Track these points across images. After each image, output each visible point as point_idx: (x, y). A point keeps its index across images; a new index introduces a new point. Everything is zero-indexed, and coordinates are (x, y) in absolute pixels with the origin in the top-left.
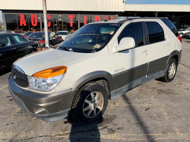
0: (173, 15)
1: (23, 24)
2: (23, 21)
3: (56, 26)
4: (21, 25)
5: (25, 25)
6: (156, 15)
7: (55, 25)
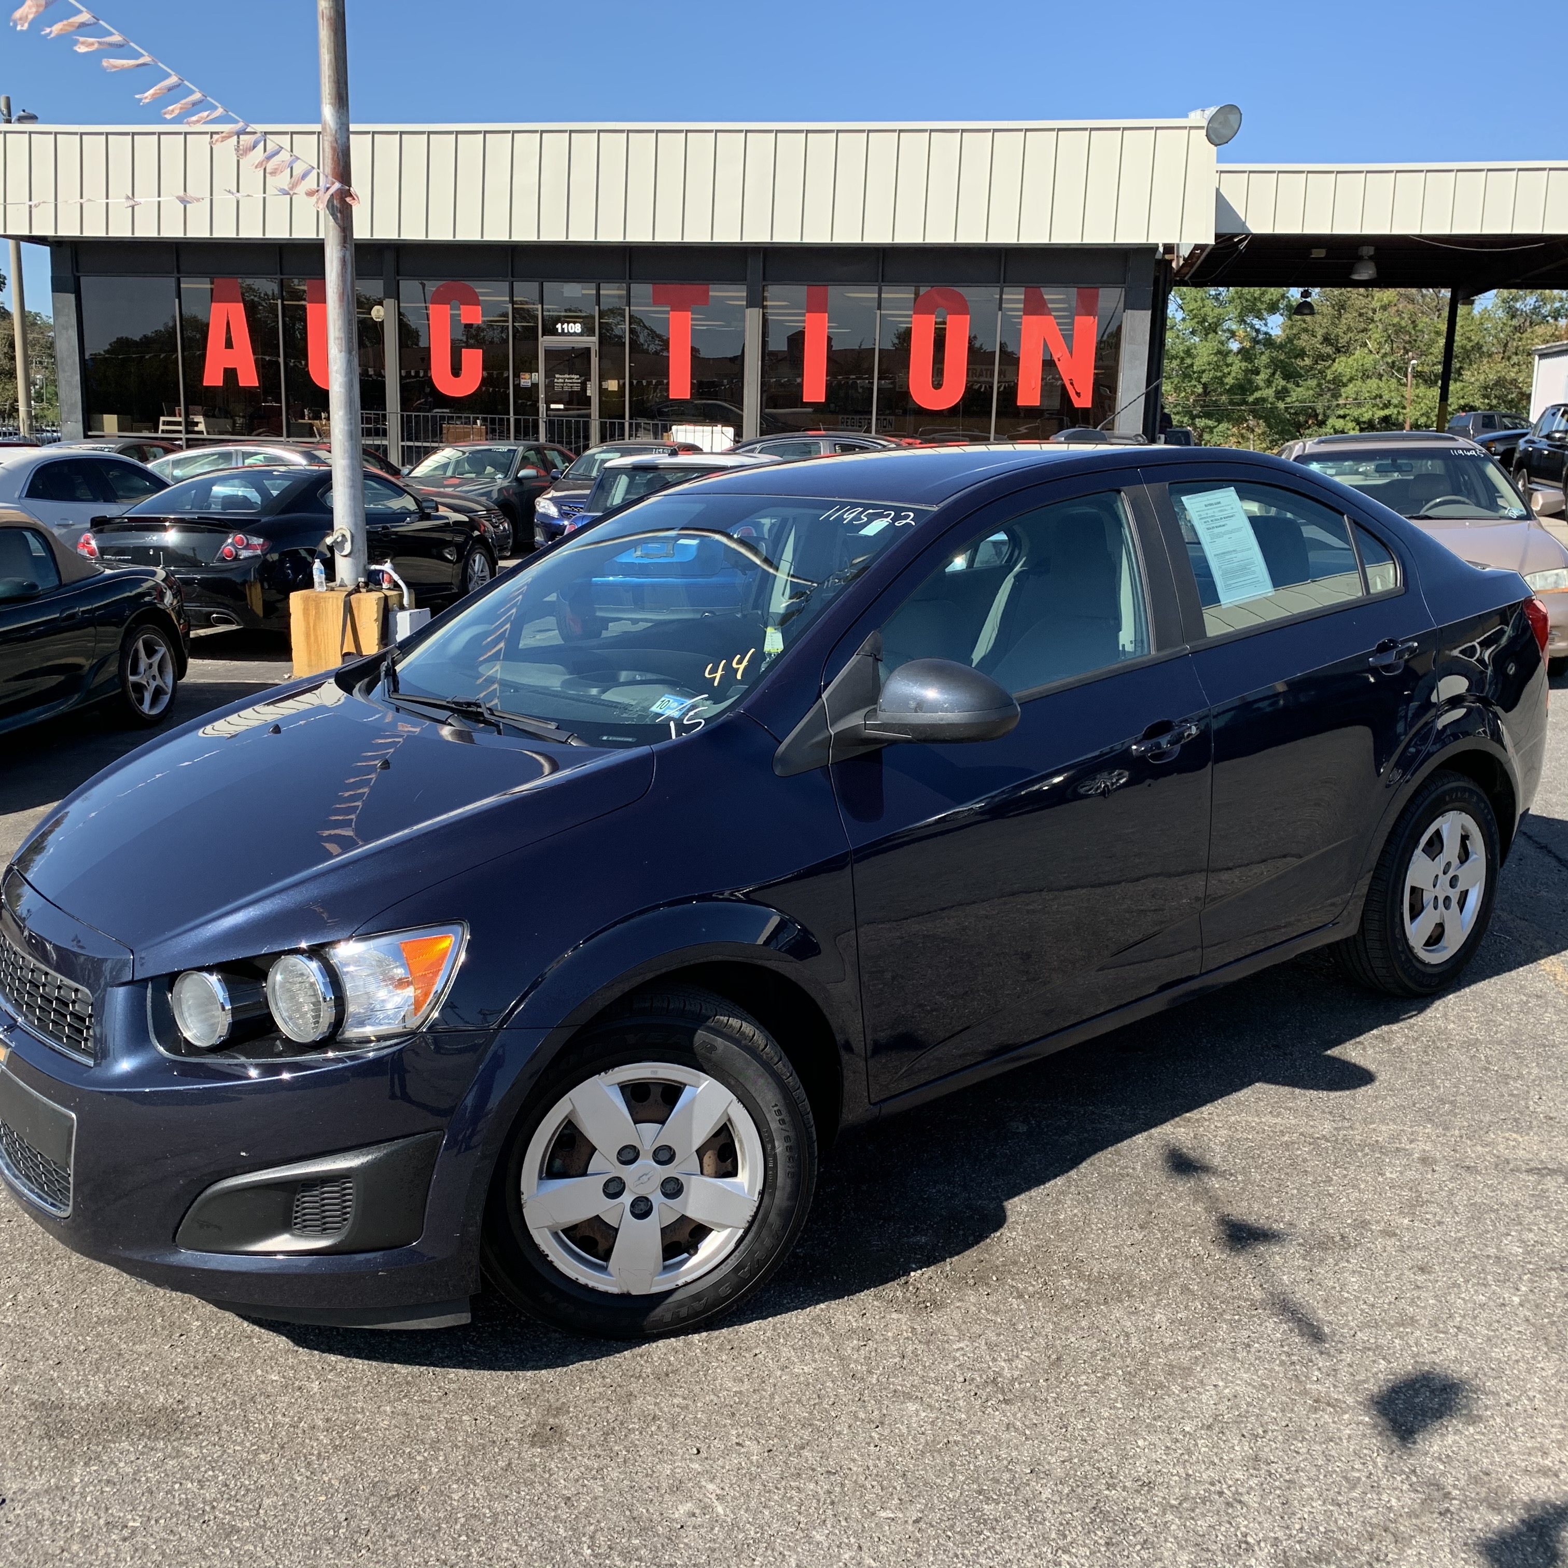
1: (230, 374)
2: (229, 344)
3: (535, 386)
4: (213, 377)
5: (249, 378)
7: (526, 380)
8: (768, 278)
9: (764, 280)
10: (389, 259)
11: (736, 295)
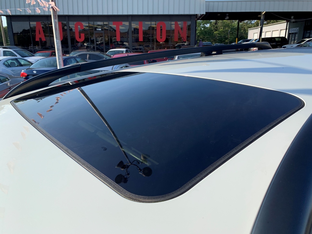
0: (292, 17)
1: (40, 39)
2: (40, 33)
4: (37, 39)
5: (44, 39)
6: (262, 18)
8: (132, 20)
10: (67, 18)
11: (127, 23)
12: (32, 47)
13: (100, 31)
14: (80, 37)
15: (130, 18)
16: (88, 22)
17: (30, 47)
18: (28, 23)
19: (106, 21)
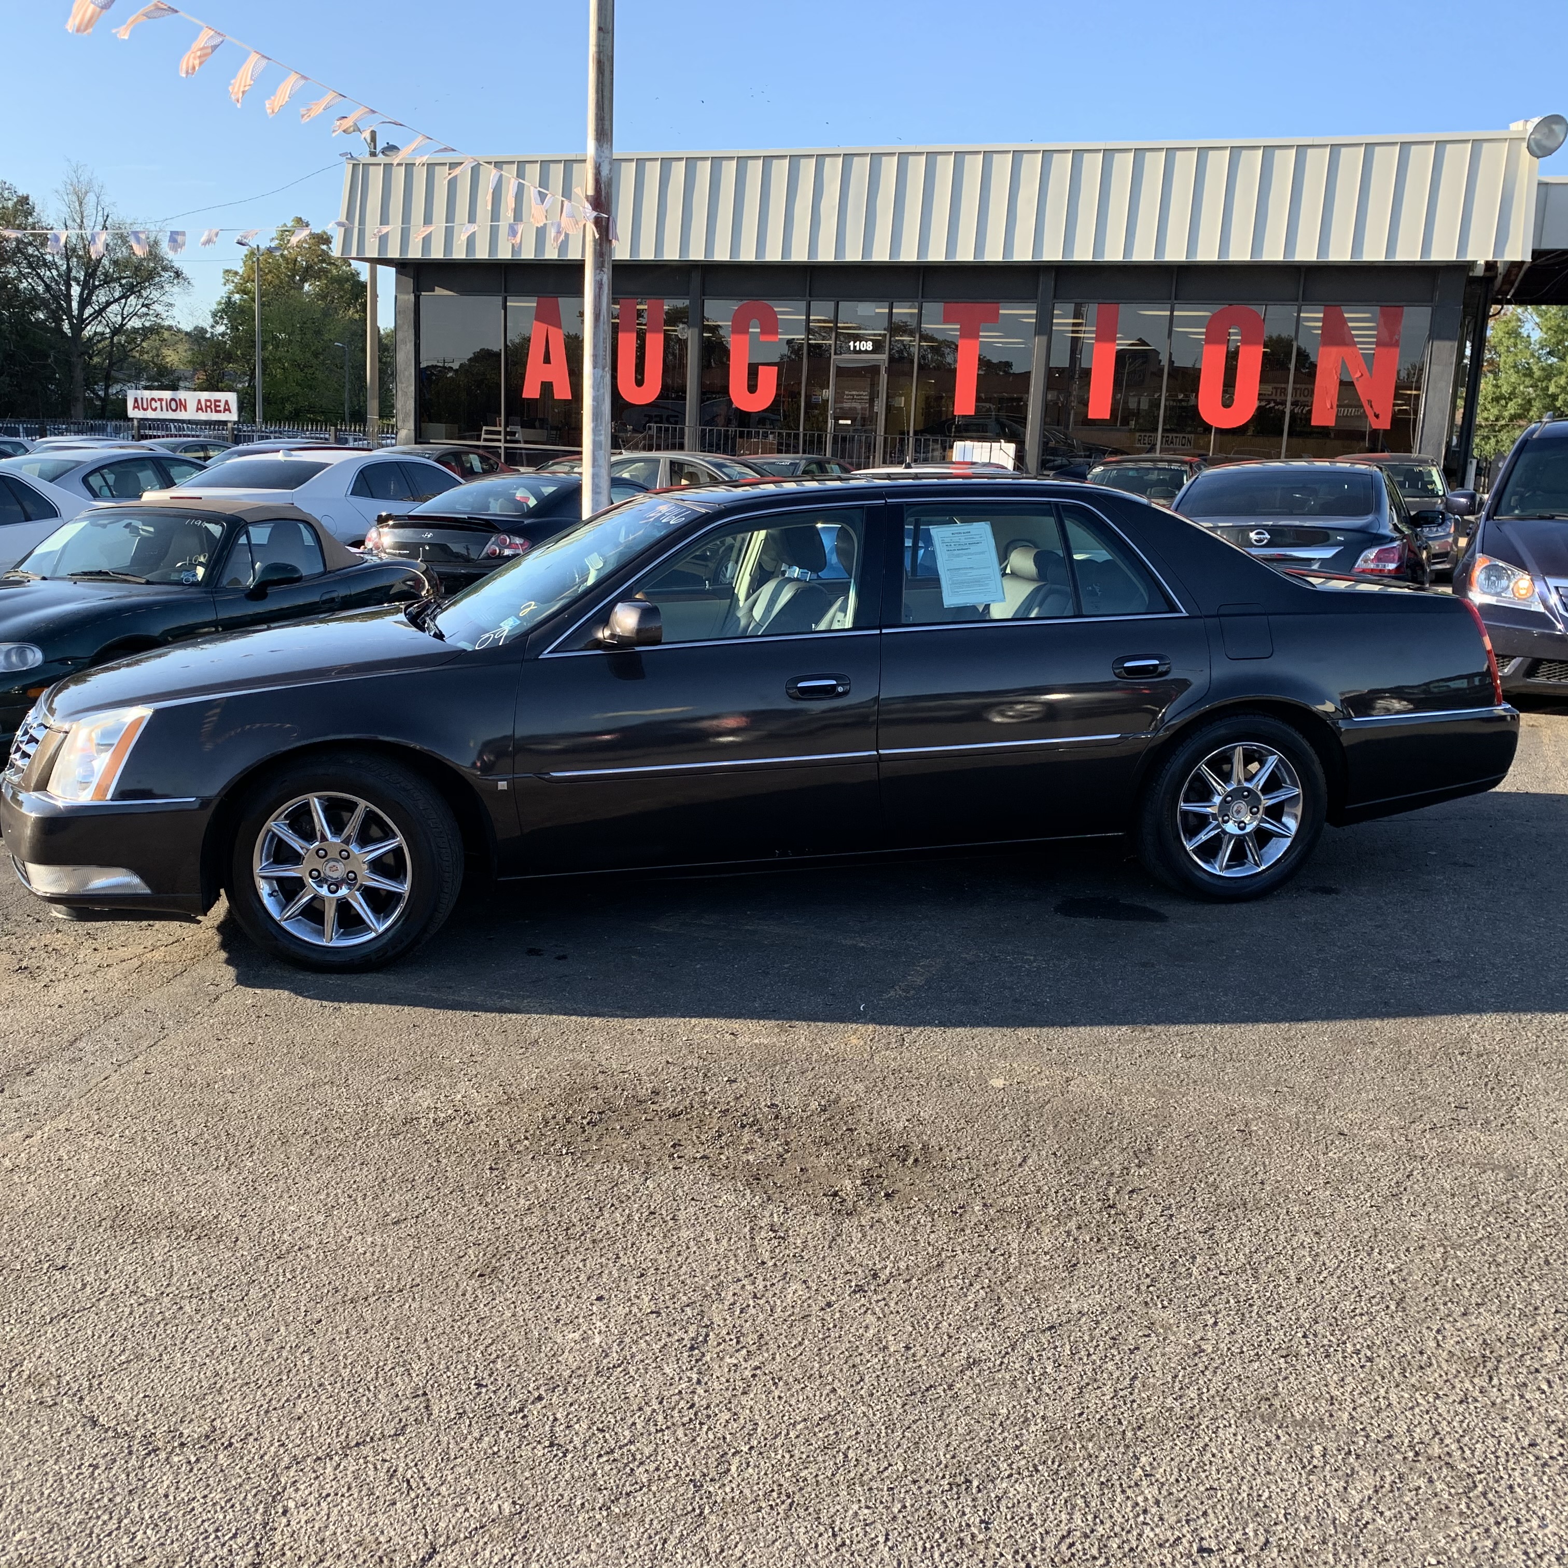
1: (547, 387)
3: (825, 402)
4: (531, 391)
5: (564, 392)
7: (817, 396)
8: (1058, 296)
9: (1055, 297)
10: (696, 279)
11: (1027, 313)
12: (499, 433)
13: (866, 352)
14: (752, 388)
15: (1046, 284)
16: (803, 305)
17: (488, 432)
18: (499, 300)
19: (904, 297)
